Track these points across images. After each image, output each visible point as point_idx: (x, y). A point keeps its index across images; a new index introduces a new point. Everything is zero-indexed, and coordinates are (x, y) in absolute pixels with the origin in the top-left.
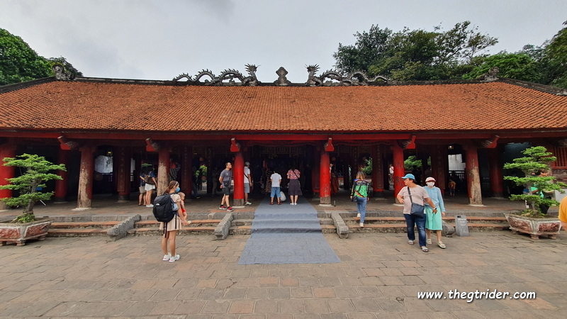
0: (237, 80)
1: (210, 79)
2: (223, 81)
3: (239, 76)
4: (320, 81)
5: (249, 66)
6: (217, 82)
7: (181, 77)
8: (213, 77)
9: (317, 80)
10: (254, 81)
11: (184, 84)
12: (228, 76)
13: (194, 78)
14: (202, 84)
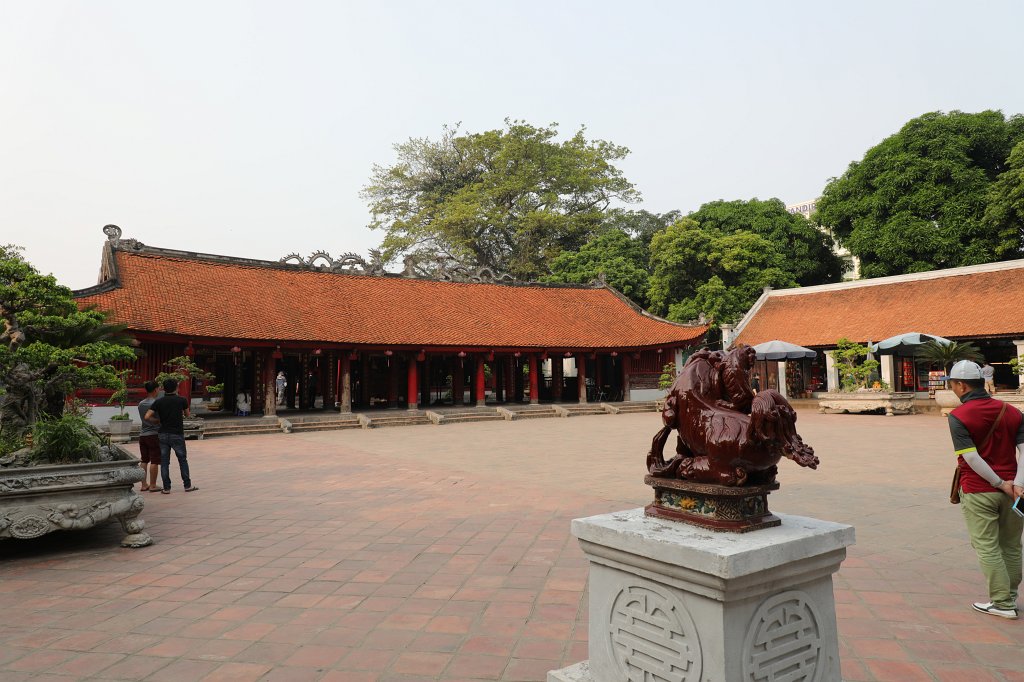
0: (358, 267)
1: (328, 265)
2: (344, 267)
3: (362, 262)
4: (449, 276)
5: (373, 251)
6: (336, 270)
7: (290, 257)
8: (330, 260)
9: (446, 274)
10: (380, 271)
11: (295, 268)
12: (348, 261)
13: (306, 260)
14: (318, 270)
